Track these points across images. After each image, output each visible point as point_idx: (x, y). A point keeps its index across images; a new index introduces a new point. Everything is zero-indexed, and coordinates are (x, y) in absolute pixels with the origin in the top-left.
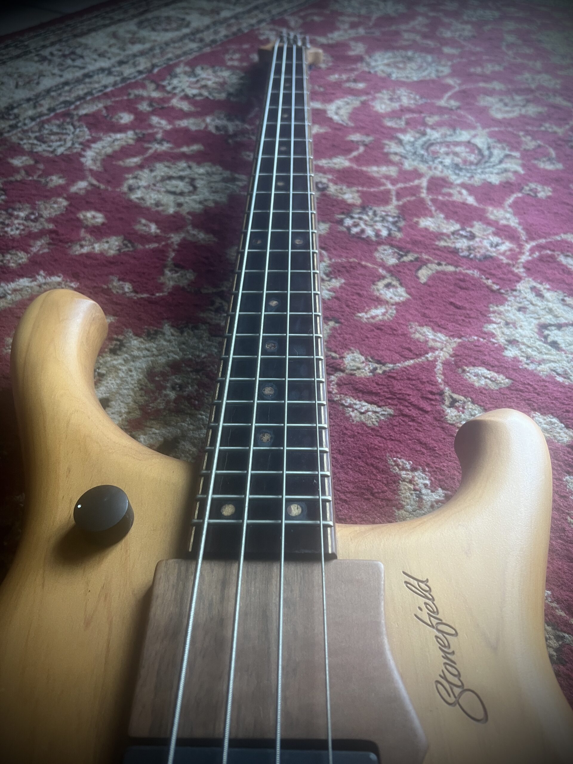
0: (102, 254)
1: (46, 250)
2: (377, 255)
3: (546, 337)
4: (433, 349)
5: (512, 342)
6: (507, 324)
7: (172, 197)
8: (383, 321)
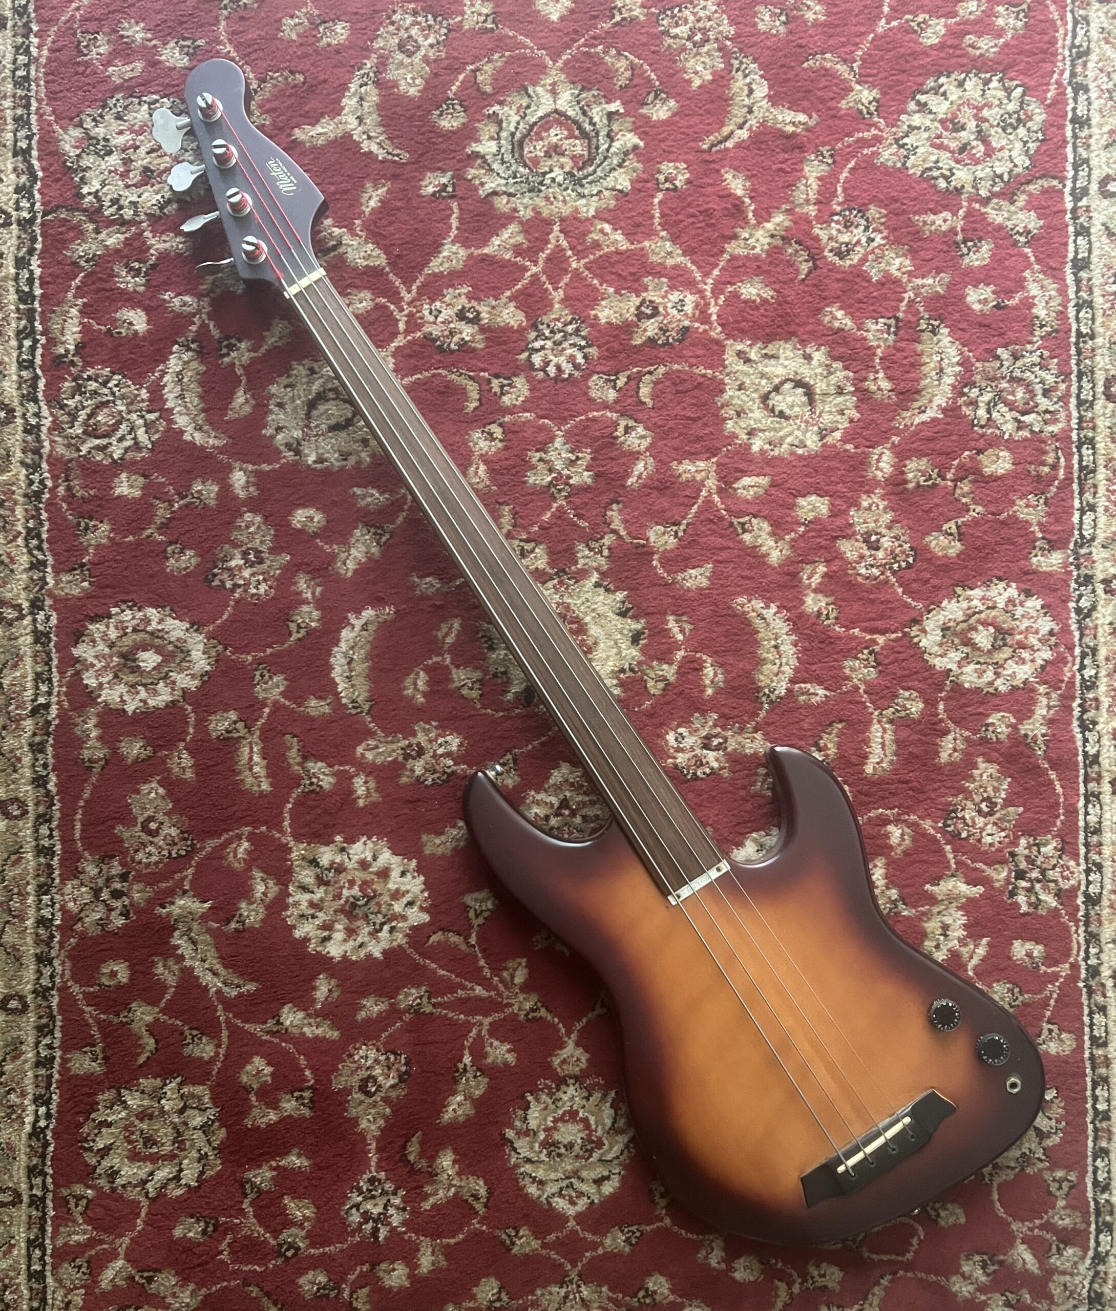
0: (370, 560)
1: (319, 589)
2: (593, 394)
3: (773, 410)
4: (702, 483)
5: (751, 433)
6: (738, 415)
7: (343, 434)
8: (649, 477)
